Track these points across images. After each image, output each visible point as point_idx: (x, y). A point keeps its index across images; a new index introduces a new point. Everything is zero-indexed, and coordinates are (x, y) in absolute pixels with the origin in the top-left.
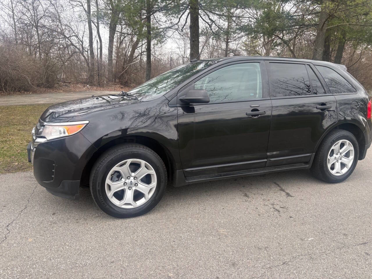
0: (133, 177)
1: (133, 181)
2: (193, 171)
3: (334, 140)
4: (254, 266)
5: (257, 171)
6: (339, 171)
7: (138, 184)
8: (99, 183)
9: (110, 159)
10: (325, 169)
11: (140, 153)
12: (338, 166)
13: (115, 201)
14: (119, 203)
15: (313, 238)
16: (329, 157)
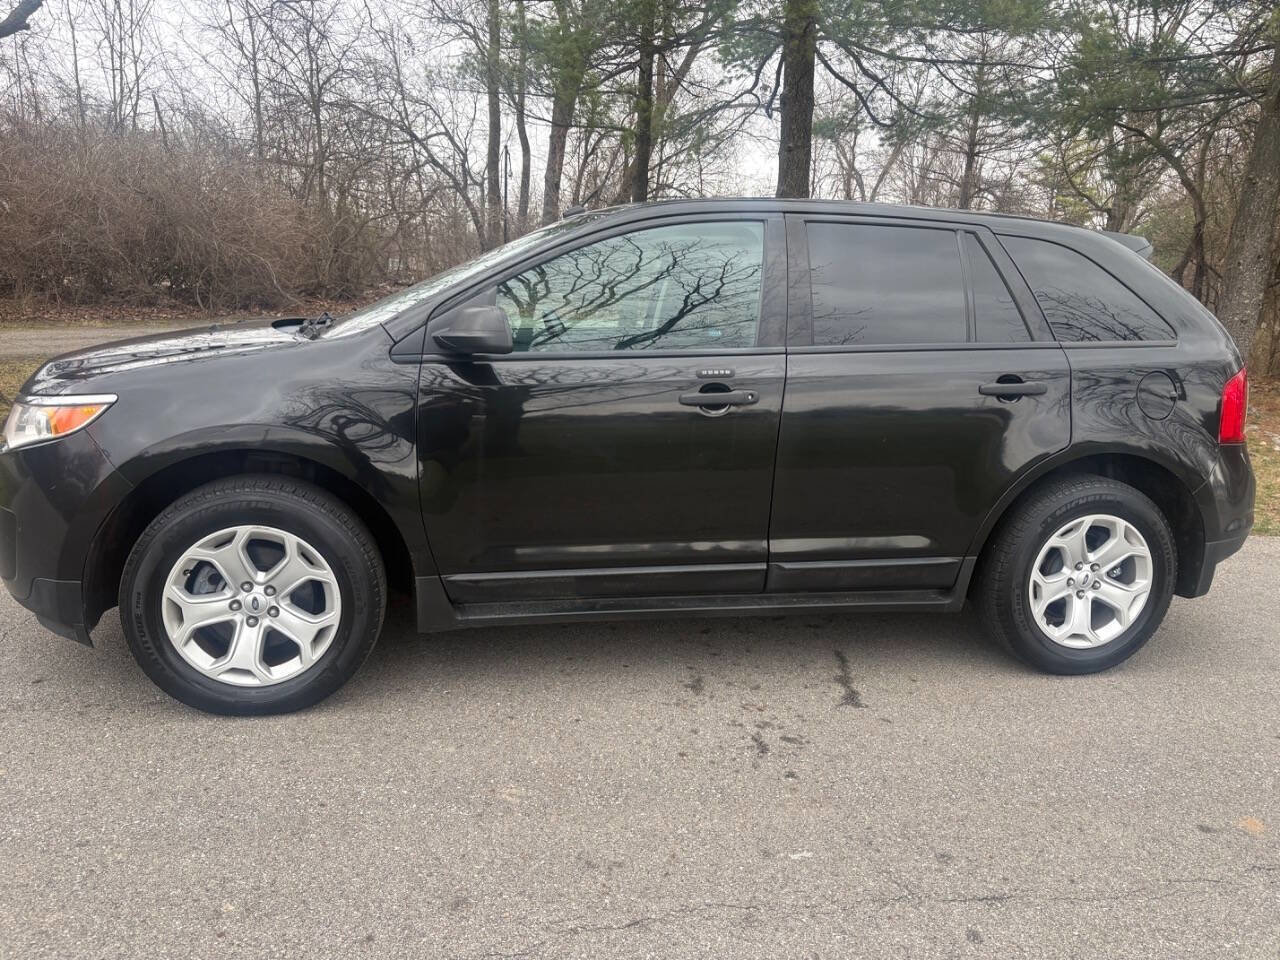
0: (259, 584)
1: (262, 599)
2: (480, 584)
3: (1058, 513)
4: (525, 918)
5: (735, 602)
6: (1085, 630)
7: (281, 610)
8: (139, 594)
9: (178, 520)
10: (1018, 618)
11: (279, 509)
12: (1079, 612)
13: (197, 657)
14: (213, 664)
15: (809, 855)
16: (1035, 575)
